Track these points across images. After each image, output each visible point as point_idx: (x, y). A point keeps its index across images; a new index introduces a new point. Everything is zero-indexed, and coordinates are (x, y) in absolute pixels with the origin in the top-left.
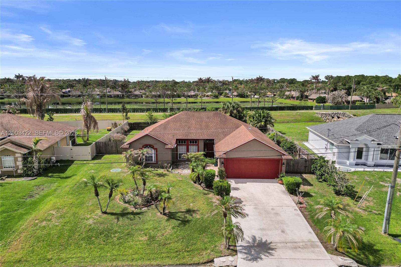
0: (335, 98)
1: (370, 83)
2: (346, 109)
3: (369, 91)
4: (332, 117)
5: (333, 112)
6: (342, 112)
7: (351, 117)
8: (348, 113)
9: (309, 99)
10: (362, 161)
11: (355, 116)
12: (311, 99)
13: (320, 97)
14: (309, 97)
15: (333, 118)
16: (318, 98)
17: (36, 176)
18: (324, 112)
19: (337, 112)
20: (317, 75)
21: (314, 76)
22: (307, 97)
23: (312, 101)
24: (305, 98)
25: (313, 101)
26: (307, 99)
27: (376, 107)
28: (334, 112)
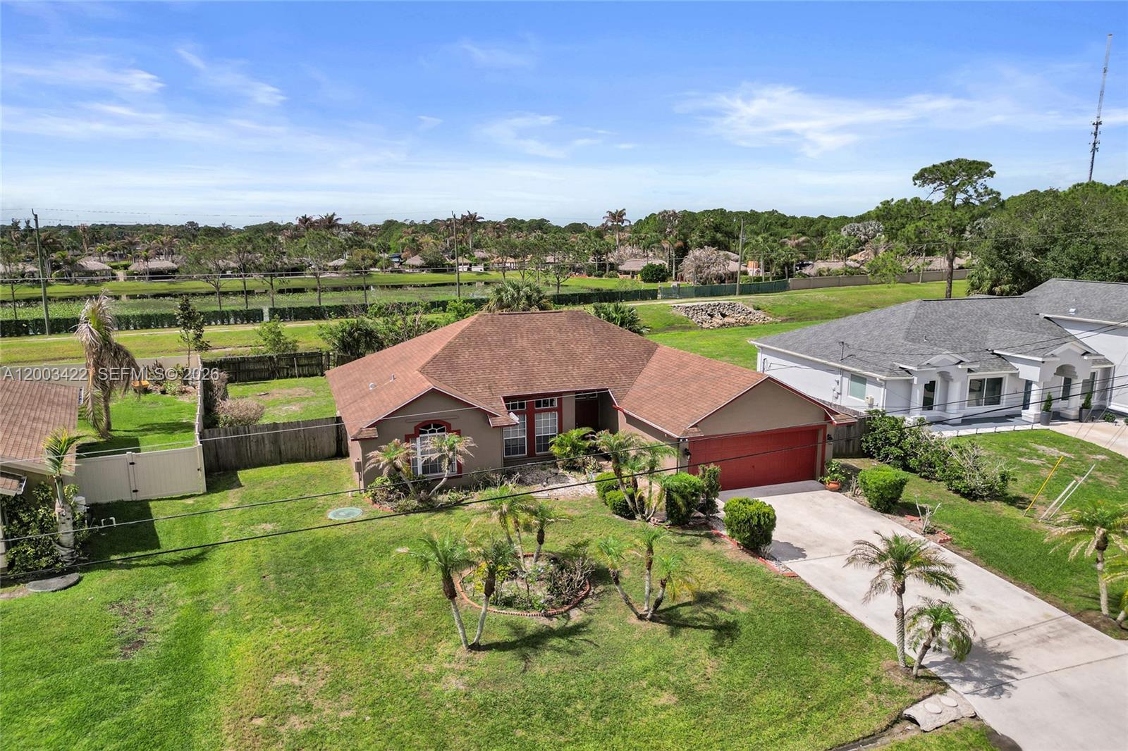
0: (699, 266)
1: (767, 229)
2: (729, 295)
3: (770, 247)
4: (709, 315)
5: (708, 303)
6: (727, 302)
7: (750, 313)
8: (740, 303)
9: (620, 272)
10: (935, 413)
11: (759, 309)
12: (626, 273)
13: (652, 266)
14: (621, 268)
15: (712, 316)
16: (645, 268)
17: (70, 571)
18: (690, 305)
19: (717, 303)
20: (619, 210)
21: (614, 212)
22: (613, 267)
23: (629, 276)
24: (610, 270)
25: (633, 277)
26: (614, 272)
27: (791, 286)
28: (712, 303)
